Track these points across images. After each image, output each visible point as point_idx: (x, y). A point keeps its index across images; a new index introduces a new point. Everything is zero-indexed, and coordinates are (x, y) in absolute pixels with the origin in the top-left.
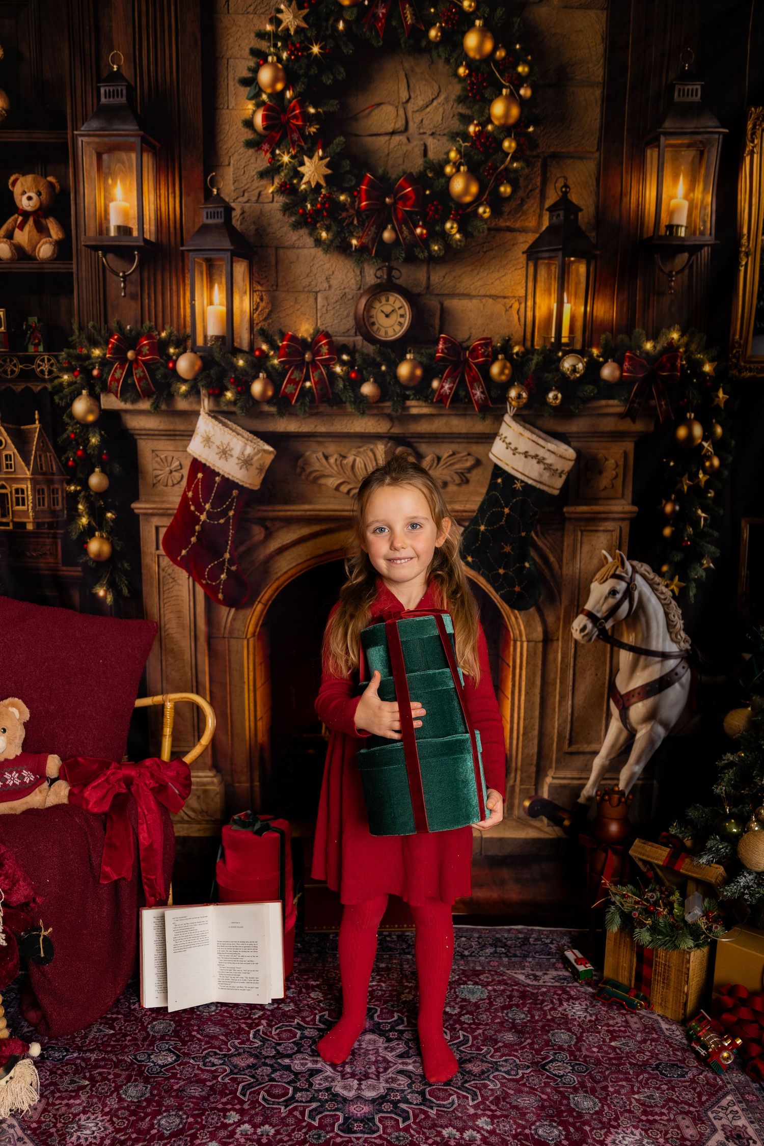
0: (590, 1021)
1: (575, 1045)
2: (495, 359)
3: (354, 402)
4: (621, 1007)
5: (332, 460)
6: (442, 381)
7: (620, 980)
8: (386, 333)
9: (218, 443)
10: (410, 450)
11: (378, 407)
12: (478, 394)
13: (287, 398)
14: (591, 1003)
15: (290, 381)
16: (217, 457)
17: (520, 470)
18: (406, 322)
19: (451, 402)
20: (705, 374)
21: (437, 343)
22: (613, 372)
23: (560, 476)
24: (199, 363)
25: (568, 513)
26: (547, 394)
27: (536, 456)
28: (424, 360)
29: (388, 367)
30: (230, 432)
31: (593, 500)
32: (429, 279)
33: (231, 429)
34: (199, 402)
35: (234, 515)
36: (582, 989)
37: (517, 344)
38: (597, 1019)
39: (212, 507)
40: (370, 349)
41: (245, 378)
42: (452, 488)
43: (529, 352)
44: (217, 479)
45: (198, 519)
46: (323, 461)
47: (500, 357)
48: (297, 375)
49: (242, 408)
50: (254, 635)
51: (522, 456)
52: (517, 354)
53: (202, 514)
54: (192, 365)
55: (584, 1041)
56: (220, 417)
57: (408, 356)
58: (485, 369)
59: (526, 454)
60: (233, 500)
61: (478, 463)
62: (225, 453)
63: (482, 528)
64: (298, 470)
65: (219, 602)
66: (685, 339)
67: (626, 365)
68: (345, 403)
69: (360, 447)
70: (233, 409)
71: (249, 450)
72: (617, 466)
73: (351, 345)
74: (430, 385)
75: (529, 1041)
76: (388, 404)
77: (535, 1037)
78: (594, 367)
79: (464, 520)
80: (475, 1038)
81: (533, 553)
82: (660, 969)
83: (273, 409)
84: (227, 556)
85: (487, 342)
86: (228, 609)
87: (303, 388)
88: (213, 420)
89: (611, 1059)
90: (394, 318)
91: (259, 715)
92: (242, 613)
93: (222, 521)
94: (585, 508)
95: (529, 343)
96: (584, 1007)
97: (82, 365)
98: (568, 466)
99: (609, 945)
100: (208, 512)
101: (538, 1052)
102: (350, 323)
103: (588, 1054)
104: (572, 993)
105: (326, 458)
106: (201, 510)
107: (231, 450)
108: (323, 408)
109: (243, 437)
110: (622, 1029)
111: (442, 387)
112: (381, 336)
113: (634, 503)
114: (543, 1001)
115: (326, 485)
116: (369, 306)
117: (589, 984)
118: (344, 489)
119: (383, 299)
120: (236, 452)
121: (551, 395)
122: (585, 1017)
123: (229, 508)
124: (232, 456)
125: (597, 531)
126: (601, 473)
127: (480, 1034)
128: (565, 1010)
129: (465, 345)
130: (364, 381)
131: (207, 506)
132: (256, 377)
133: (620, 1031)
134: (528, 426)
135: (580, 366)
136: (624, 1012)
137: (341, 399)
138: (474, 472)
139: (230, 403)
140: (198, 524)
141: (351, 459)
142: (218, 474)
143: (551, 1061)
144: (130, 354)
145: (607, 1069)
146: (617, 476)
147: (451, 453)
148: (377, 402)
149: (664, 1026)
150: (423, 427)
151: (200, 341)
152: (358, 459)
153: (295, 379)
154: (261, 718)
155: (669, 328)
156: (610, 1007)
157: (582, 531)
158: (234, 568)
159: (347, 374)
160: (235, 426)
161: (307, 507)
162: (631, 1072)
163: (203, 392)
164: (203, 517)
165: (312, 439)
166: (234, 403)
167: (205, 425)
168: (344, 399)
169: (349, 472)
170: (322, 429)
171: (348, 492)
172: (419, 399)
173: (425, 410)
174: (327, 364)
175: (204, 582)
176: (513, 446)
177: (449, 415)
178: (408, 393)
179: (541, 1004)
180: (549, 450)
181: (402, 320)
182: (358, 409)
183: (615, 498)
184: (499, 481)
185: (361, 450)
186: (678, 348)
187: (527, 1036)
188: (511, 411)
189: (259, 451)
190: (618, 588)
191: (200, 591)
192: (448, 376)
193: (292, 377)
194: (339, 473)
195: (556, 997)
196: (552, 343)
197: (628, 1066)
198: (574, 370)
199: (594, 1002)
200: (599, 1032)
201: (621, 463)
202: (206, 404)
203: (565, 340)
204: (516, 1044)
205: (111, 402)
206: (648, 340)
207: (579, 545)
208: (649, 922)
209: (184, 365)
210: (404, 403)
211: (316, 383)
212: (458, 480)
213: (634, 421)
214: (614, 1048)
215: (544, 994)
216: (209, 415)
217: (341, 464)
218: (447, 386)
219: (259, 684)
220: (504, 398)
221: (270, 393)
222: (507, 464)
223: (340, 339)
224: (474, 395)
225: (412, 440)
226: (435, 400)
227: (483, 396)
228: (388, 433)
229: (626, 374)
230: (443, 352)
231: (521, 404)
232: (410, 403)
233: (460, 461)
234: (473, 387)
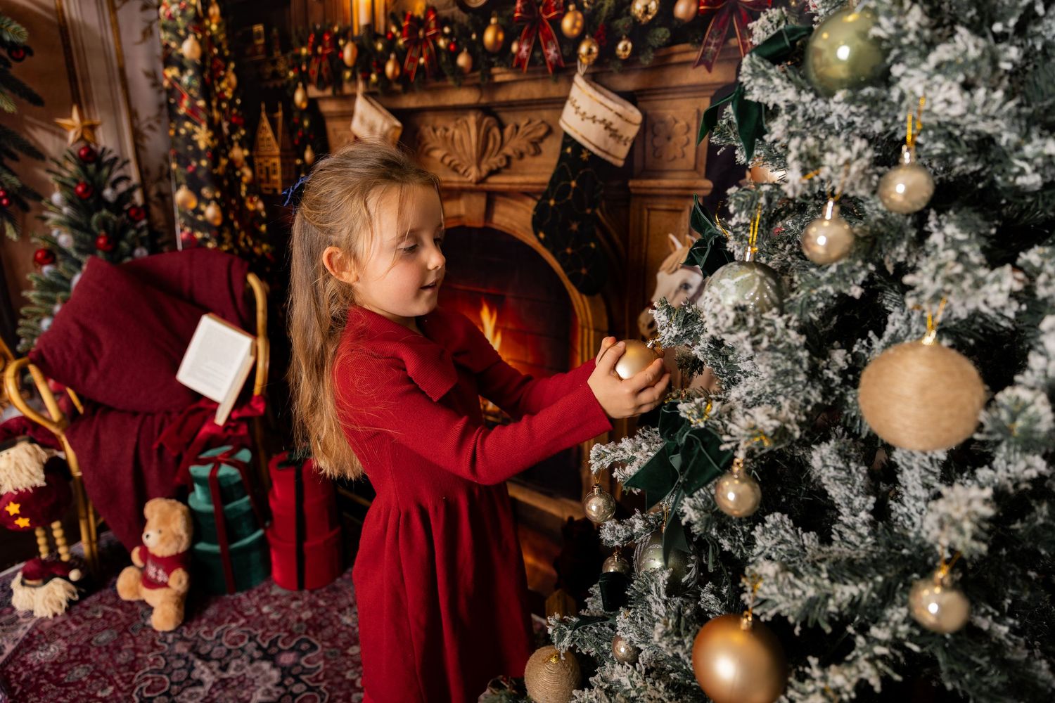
2: (566, 11)
3: (452, 74)
5: (438, 133)
6: (519, 43)
9: (368, 120)
10: (495, 120)
11: (471, 78)
12: (552, 53)
13: (409, 75)
15: (410, 60)
17: (588, 136)
19: (528, 66)
22: (688, 7)
23: (625, 143)
24: (356, 51)
25: (634, 187)
26: (617, 45)
27: (603, 122)
28: (505, 22)
29: (477, 35)
30: (375, 110)
31: (660, 172)
33: (375, 108)
34: (356, 85)
40: (464, 18)
41: (382, 61)
42: (527, 159)
46: (432, 134)
47: (571, 7)
48: (414, 53)
49: (381, 88)
51: (591, 121)
52: (588, 1)
54: (352, 53)
56: (369, 98)
57: (493, 21)
58: (557, 23)
59: (594, 119)
61: (550, 131)
62: (371, 129)
63: (552, 202)
64: (417, 142)
68: (446, 76)
69: (458, 120)
70: (377, 90)
71: (386, 127)
72: (689, 128)
73: (451, 17)
74: (510, 49)
76: (478, 73)
78: (667, 6)
79: (538, 192)
81: (598, 233)
83: (400, 88)
87: (418, 65)
88: (365, 101)
94: (652, 183)
97: (296, 62)
98: (631, 132)
105: (435, 130)
107: (376, 126)
108: (432, 83)
109: (382, 114)
111: (520, 50)
112: (472, 3)
113: (708, 177)
115: (434, 158)
118: (447, 160)
120: (378, 129)
121: (621, 46)
125: (664, 211)
126: (669, 138)
129: (538, 1)
130: (459, 52)
132: (389, 58)
134: (599, 87)
135: (653, 5)
137: (444, 72)
138: (547, 141)
139: (374, 84)
141: (451, 131)
144: (320, 50)
146: (688, 142)
147: (526, 121)
148: (470, 72)
151: (356, 32)
152: (457, 132)
153: (413, 57)
157: (648, 209)
159: (449, 46)
160: (377, 105)
165: (425, 113)
166: (377, 84)
167: (361, 105)
168: (446, 72)
169: (450, 143)
170: (431, 103)
171: (450, 164)
172: (502, 66)
173: (507, 77)
174: (434, 38)
176: (581, 110)
177: (526, 80)
178: (493, 60)
180: (616, 113)
182: (455, 80)
183: (686, 169)
184: (569, 150)
185: (459, 122)
188: (581, 70)
189: (392, 127)
190: (691, 281)
192: (525, 37)
193: (412, 55)
194: (443, 146)
198: (646, 11)
201: (693, 124)
202: (361, 86)
205: (313, 92)
207: (645, 226)
209: (348, 53)
210: (490, 71)
211: (427, 59)
212: (532, 150)
213: (709, 69)
216: (363, 97)
217: (445, 137)
218: (524, 48)
220: (576, 56)
221: (398, 72)
222: (576, 132)
223: (444, 13)
224: (548, 55)
225: (495, 109)
226: (514, 65)
227: (556, 55)
228: (478, 103)
229: (702, 8)
230: (521, 12)
231: (591, 60)
232: (495, 70)
233: (535, 130)
234: (547, 47)
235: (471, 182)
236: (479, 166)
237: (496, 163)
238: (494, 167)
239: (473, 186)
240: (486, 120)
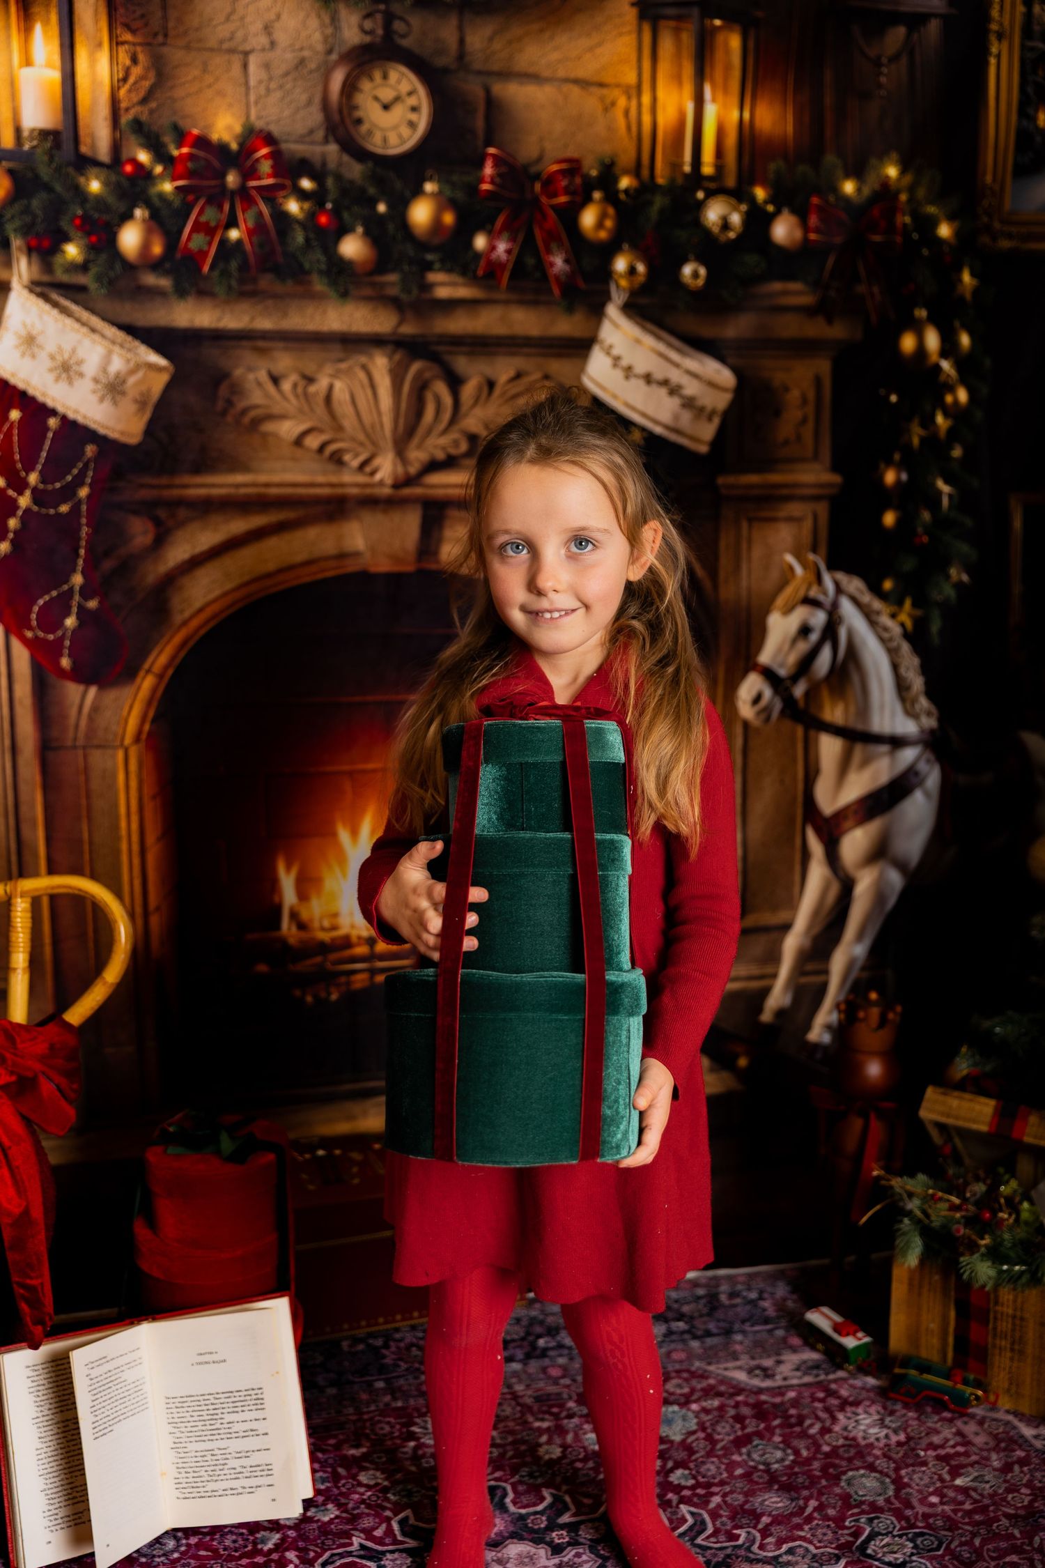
0: (899, 1444)
1: (897, 1496)
2: (587, 200)
3: (327, 273)
4: (940, 1406)
5: (286, 386)
6: (492, 236)
7: (924, 1354)
8: (385, 140)
9: (51, 347)
10: (433, 370)
11: (373, 285)
12: (558, 262)
13: (194, 259)
14: (885, 1408)
15: (197, 227)
16: (50, 377)
17: (640, 406)
18: (423, 121)
19: (511, 278)
20: (940, 241)
21: (481, 165)
22: (791, 231)
23: (710, 419)
24: (6, 184)
25: (726, 486)
26: (681, 267)
27: (665, 383)
28: (460, 195)
29: (390, 206)
30: (77, 326)
31: (766, 463)
32: (462, 41)
33: (78, 320)
34: (9, 264)
35: (89, 497)
36: (858, 1383)
37: (626, 172)
38: (909, 1438)
39: (44, 479)
40: (355, 171)
41: (105, 217)
43: (646, 187)
44: (53, 422)
45: (12, 507)
46: (270, 387)
47: (597, 195)
48: (210, 215)
49: (99, 279)
50: (137, 739)
51: (641, 383)
52: (626, 191)
53: (21, 493)
55: (907, 1485)
56: (55, 296)
57: (429, 187)
58: (570, 216)
59: (648, 379)
60: (86, 466)
62: (67, 370)
64: (220, 404)
65: (62, 674)
66: (908, 179)
67: (813, 220)
68: (308, 273)
69: (341, 360)
70: (81, 279)
71: (117, 365)
72: (804, 401)
73: (317, 161)
74: (469, 244)
75: (813, 1504)
76: (393, 278)
77: (820, 1493)
78: (758, 221)
80: (714, 1515)
82: (1004, 1326)
83: (165, 282)
84: (78, 579)
85: (573, 167)
86: (81, 688)
87: (224, 242)
88: (41, 303)
89: (969, 1513)
90: (398, 112)
91: (153, 900)
92: (111, 695)
93: (64, 508)
94: (753, 479)
95: (645, 173)
96: (877, 1417)
98: (721, 401)
99: (899, 1291)
100: (35, 491)
101: (839, 1521)
102: (315, 117)
103: (927, 1510)
104: (844, 1393)
105: (276, 380)
106: (19, 485)
107: (80, 363)
108: (266, 281)
109: (103, 336)
110: (960, 1449)
111: (493, 248)
112: (375, 145)
113: (835, 468)
114: (801, 1420)
115: (276, 435)
116: (350, 88)
117: (863, 1370)
118: (313, 442)
119: (377, 75)
120: (91, 368)
121: (687, 270)
122: (887, 1436)
123: (79, 482)
124: (81, 375)
125: (774, 520)
126: (777, 413)
127: (719, 1506)
128: (845, 1429)
129: (533, 170)
130: (343, 231)
131: (33, 478)
132: (127, 216)
133: (958, 1454)
134: (649, 326)
135: (736, 219)
136: (947, 1415)
137: (301, 266)
139: (74, 267)
140: (13, 514)
141: (323, 383)
142: (53, 412)
143: (871, 1537)
145: (974, 1535)
146: (804, 421)
147: (512, 373)
148: (372, 273)
149: (1028, 1432)
150: (459, 324)
151: (9, 142)
152: (339, 385)
153: (207, 223)
154: (158, 909)
155: (882, 156)
156: (919, 1408)
157: (750, 520)
158: (92, 604)
159: (312, 216)
160: (85, 315)
161: (239, 478)
162: (1017, 1533)
163: (17, 242)
164: (24, 501)
165: (245, 343)
166: (84, 267)
167: (22, 309)
168: (307, 266)
169: (320, 409)
170: (265, 323)
171: (321, 449)
172: (449, 271)
173: (463, 292)
174: (269, 194)
175: (29, 634)
176: (624, 363)
177: (507, 302)
179: (800, 1423)
180: (689, 373)
181: (413, 117)
182: (333, 283)
183: (802, 460)
185: (343, 366)
186: (898, 193)
187: (805, 1493)
188: (618, 298)
189: (138, 367)
190: (812, 622)
191: (22, 656)
192: (505, 227)
193: (203, 219)
194: (301, 411)
195: (818, 1405)
196: (686, 176)
197: (1005, 1522)
198: (725, 225)
199: (889, 1404)
200: (924, 1464)
201: (811, 395)
202: (23, 268)
203: (707, 170)
204: (792, 1515)
206: (848, 176)
207: (744, 546)
208: (986, 1241)
210: (423, 277)
211: (250, 232)
213: (830, 321)
214: (964, 1490)
215: (795, 1403)
216: (31, 291)
217: (306, 394)
218: (502, 247)
219: (151, 839)
220: (606, 274)
221: (157, 249)
222: (615, 397)
223: (294, 148)
224: (552, 265)
225: (441, 348)
226: (480, 273)
227: (567, 268)
228: (394, 333)
229: (813, 236)
230: (492, 182)
231: (636, 286)
232: (434, 277)
233: (529, 390)
234: (549, 251)
235: (381, 483)
236: (400, 452)
237: (444, 448)
238: (440, 455)
239: (387, 491)
240: (416, 366)
